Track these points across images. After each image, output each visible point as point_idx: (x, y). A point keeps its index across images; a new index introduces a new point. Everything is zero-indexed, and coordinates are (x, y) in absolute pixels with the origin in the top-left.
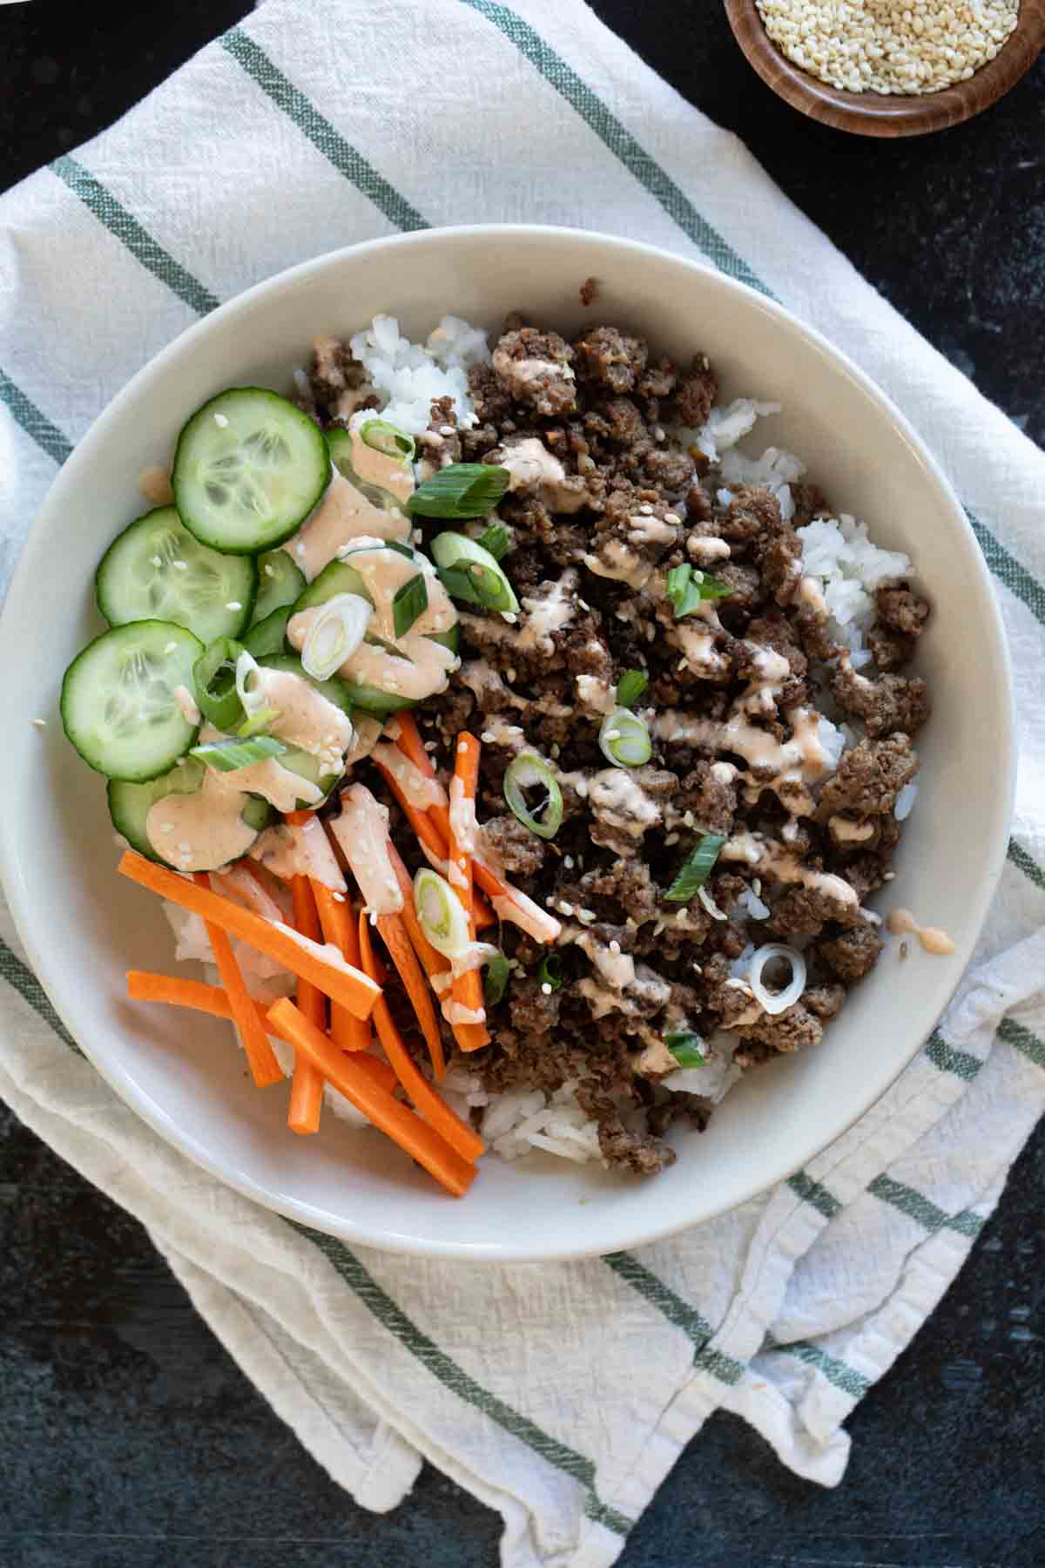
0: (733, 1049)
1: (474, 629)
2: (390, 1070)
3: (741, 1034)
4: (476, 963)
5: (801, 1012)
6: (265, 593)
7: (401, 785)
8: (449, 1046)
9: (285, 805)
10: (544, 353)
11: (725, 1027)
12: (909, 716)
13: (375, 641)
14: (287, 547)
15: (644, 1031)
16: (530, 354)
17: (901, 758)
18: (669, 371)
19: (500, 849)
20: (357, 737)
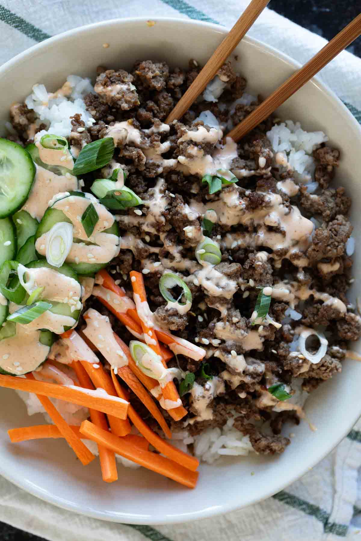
0: (301, 384)
1: (123, 221)
2: (143, 439)
3: (304, 377)
4: (170, 378)
5: (329, 359)
6: (20, 233)
7: (111, 303)
8: (169, 420)
9: (59, 331)
10: (119, 81)
11: (295, 375)
12: (342, 206)
13: (78, 241)
14: (24, 208)
15: (258, 388)
16: (112, 83)
17: (342, 227)
18: (181, 72)
19: (166, 321)
20: (83, 288)
